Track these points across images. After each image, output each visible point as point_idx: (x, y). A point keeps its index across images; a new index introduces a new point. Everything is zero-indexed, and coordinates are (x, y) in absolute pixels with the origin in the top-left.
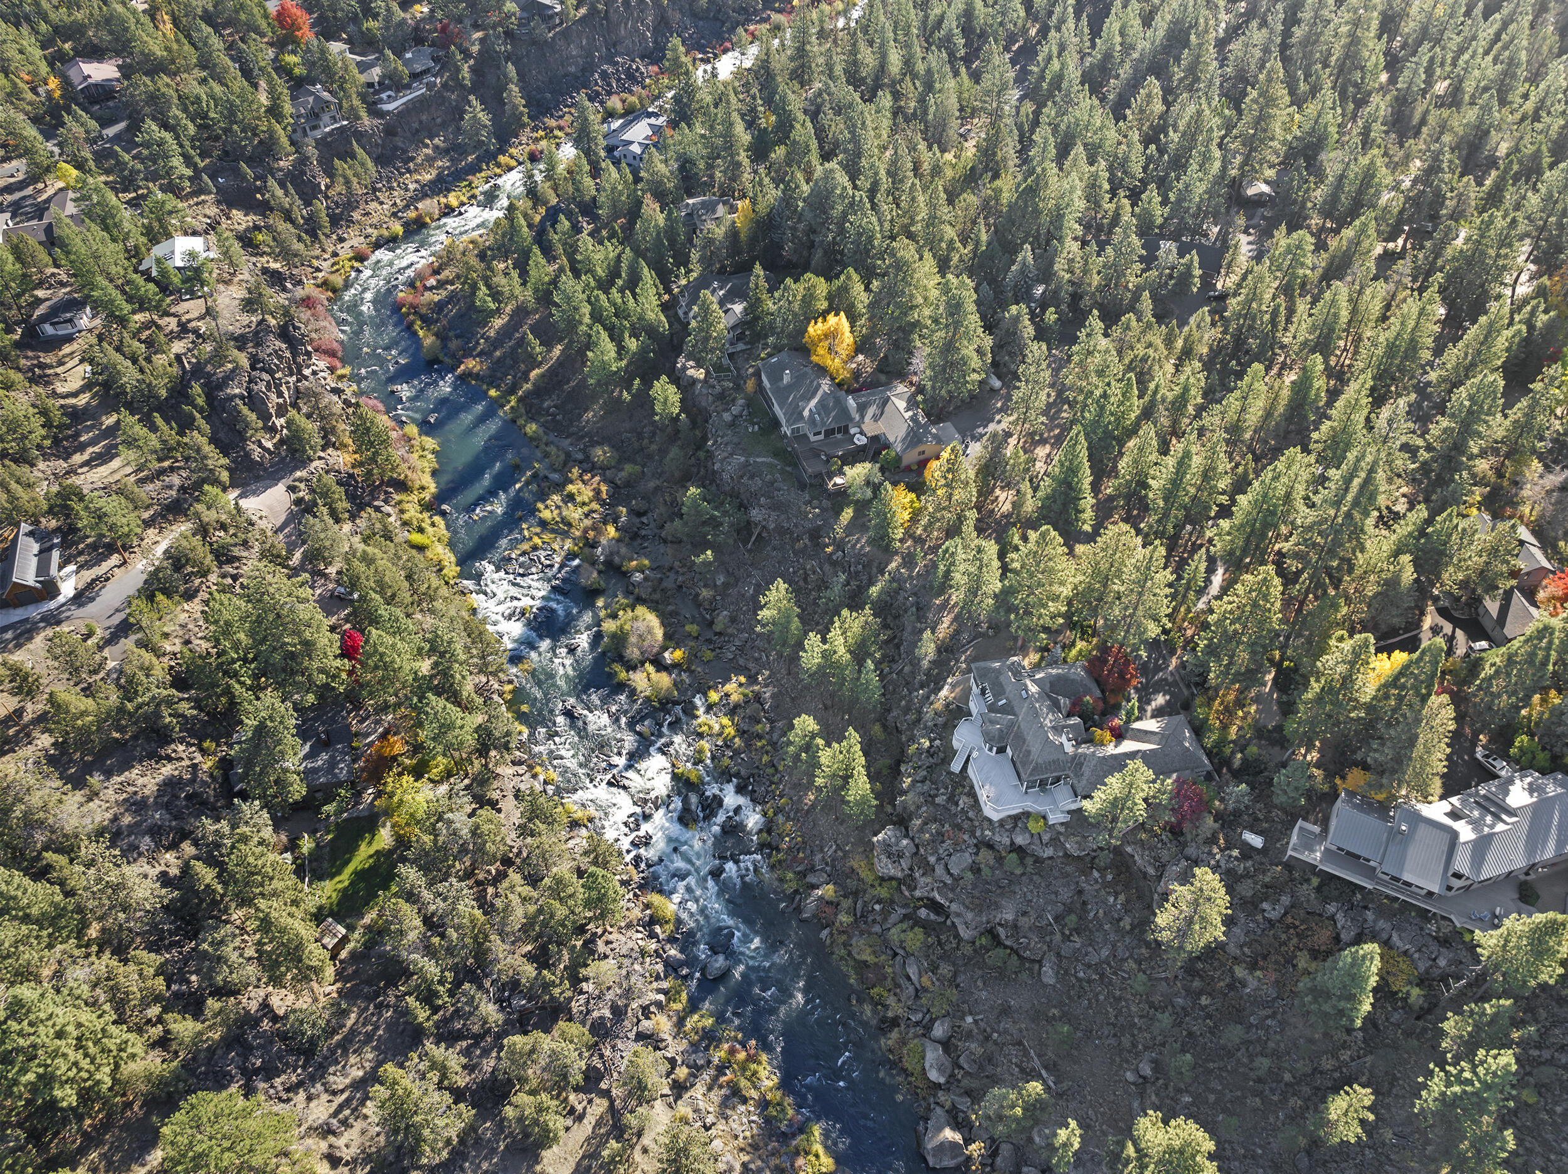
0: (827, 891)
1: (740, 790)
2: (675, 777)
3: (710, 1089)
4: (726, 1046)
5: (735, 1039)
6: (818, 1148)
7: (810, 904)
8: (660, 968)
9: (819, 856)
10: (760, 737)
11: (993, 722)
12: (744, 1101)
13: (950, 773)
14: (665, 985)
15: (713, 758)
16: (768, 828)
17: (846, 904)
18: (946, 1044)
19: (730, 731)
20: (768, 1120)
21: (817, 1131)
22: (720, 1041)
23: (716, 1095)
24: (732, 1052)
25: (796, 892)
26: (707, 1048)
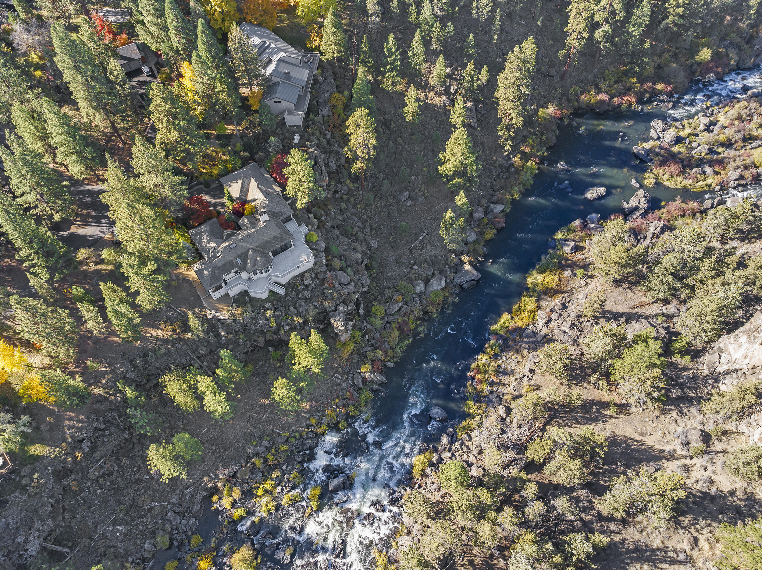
0: (365, 370)
1: (312, 457)
2: (319, 509)
3: (504, 385)
4: (479, 387)
5: (472, 385)
6: (500, 324)
7: (378, 377)
8: (457, 444)
9: (344, 385)
10: (266, 460)
11: (255, 263)
12: (499, 366)
13: (287, 294)
14: (465, 436)
15: (294, 487)
16: (334, 427)
17: (370, 355)
18: (427, 282)
19: (268, 484)
20: (502, 351)
21: (494, 328)
22: (477, 393)
23: (505, 379)
24: (480, 382)
25: (372, 391)
26: (485, 397)
